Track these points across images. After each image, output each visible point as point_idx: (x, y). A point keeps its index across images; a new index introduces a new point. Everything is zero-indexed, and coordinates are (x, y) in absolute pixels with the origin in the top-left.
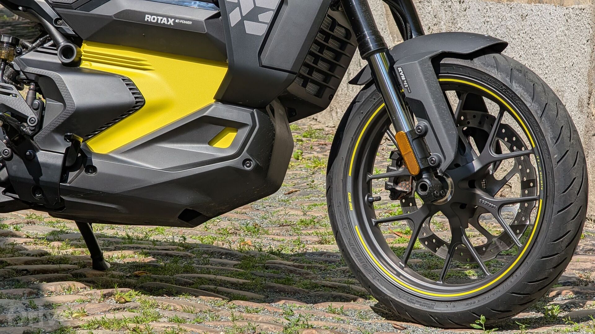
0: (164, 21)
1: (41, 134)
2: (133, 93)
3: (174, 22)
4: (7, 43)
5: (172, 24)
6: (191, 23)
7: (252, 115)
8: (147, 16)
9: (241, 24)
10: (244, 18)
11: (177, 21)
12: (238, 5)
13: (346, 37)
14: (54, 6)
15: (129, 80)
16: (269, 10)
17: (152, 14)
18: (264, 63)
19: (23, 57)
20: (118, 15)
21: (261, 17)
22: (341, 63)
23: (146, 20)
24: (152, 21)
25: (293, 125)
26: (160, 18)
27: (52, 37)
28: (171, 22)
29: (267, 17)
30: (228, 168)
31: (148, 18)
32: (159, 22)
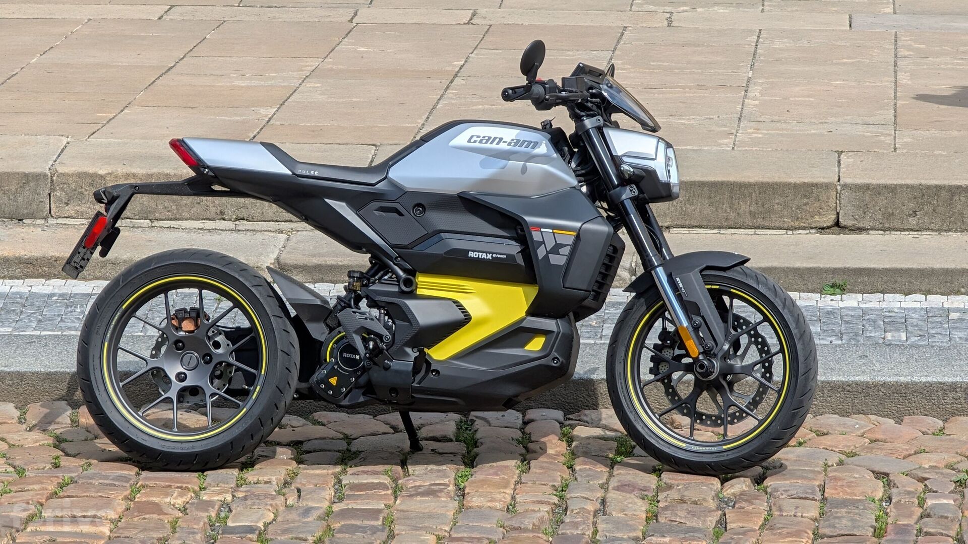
0: (484, 256)
1: (394, 348)
2: (462, 312)
3: (492, 256)
4: (357, 277)
5: (491, 258)
6: (505, 256)
7: (557, 324)
8: (470, 252)
9: (546, 257)
10: (548, 253)
11: (494, 255)
12: (543, 242)
13: (613, 253)
14: (393, 247)
15: (458, 302)
16: (567, 245)
17: (474, 251)
18: (567, 285)
19: (371, 288)
20: (447, 253)
21: (561, 251)
22: (611, 273)
23: (469, 256)
24: (475, 256)
25: (578, 324)
26: (480, 254)
27: (394, 272)
28: (489, 256)
29: (566, 251)
30: (540, 365)
31: (471, 254)
32: (480, 257)
